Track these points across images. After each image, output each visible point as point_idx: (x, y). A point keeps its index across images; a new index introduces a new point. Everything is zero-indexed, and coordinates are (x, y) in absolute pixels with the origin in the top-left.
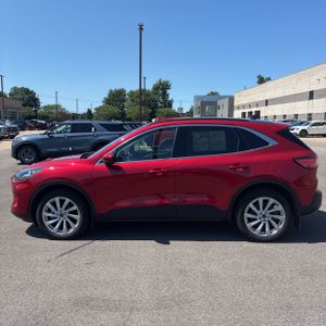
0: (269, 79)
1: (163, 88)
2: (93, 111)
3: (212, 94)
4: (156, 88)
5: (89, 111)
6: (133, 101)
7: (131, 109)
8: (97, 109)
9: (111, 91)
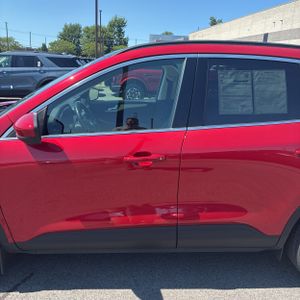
0: (221, 22)
1: (119, 25)
2: (48, 46)
3: (167, 33)
4: (112, 25)
5: (44, 46)
6: (88, 37)
7: (87, 46)
8: (52, 44)
9: (66, 26)
